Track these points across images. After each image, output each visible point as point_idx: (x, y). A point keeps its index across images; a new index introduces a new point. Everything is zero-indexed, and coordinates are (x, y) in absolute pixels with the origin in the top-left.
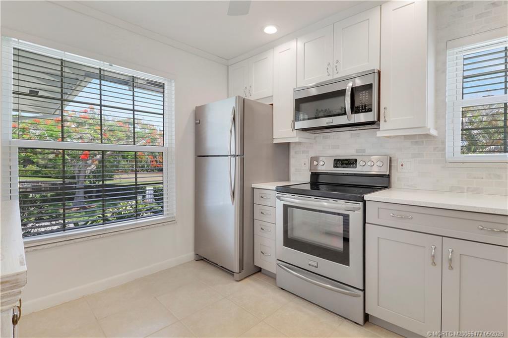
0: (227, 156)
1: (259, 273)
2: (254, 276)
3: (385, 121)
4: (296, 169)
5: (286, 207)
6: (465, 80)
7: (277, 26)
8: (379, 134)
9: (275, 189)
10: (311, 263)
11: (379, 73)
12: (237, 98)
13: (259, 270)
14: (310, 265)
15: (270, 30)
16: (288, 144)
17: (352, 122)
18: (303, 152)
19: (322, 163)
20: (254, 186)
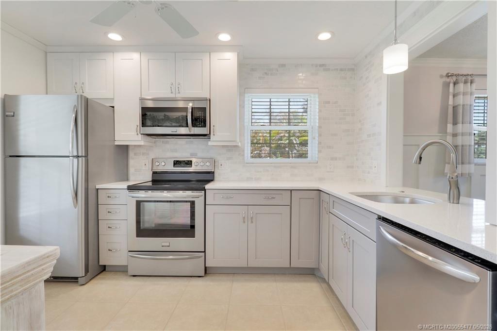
0: (68, 157)
1: (104, 272)
2: (99, 276)
3: (214, 135)
4: (135, 169)
5: (139, 203)
6: (253, 114)
7: (123, 36)
8: (210, 143)
9: (126, 188)
10: (163, 244)
11: (210, 100)
12: (79, 97)
13: (104, 269)
14: (163, 246)
15: (115, 37)
16: (127, 146)
17: (192, 133)
18: (143, 154)
19: (163, 164)
20: (97, 187)
